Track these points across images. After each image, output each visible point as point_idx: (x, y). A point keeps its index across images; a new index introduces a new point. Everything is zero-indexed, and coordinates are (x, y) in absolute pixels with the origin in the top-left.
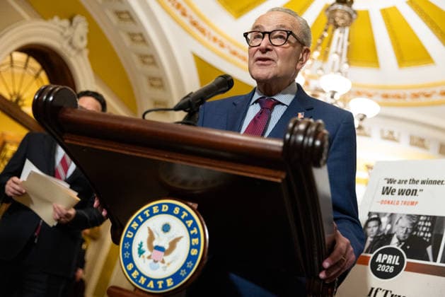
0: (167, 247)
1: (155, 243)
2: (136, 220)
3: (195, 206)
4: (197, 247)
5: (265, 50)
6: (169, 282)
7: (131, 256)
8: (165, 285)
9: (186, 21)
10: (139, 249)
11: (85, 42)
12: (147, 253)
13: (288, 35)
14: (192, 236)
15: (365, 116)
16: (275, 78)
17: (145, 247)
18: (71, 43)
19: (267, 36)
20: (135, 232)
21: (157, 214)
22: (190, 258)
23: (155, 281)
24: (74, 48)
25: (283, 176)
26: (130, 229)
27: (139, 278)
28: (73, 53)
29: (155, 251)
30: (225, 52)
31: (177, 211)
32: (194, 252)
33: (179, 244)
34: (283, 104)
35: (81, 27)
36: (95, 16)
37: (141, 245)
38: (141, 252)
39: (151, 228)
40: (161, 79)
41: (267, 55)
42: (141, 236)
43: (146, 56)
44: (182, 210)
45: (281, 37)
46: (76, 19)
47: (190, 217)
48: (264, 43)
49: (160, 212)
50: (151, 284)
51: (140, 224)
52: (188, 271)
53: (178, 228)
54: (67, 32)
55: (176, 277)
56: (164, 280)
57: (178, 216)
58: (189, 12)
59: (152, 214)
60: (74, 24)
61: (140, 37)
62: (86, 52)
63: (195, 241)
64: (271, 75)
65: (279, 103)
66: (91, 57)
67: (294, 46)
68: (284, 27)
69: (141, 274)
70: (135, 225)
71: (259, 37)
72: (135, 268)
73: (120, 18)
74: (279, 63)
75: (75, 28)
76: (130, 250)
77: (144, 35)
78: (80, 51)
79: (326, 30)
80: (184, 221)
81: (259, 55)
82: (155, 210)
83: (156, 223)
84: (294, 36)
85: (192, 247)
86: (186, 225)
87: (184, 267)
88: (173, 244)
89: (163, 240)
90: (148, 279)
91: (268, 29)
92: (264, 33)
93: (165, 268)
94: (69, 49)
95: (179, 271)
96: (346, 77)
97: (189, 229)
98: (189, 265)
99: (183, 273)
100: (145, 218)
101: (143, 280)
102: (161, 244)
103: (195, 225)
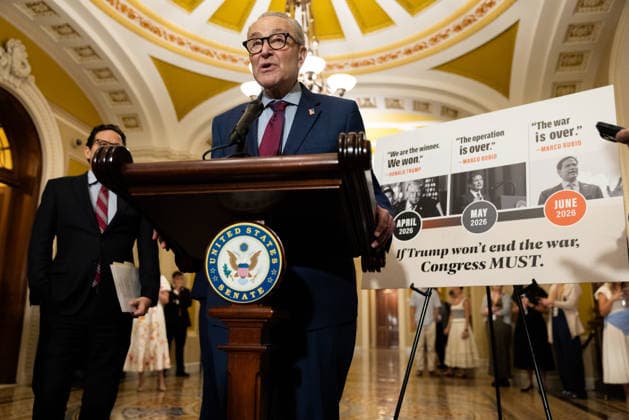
0: (249, 263)
1: (238, 263)
2: (215, 247)
3: (263, 222)
4: (276, 256)
5: (268, 56)
6: (260, 291)
7: (219, 278)
8: (257, 294)
9: (135, 23)
10: (225, 271)
11: (28, 69)
12: (234, 272)
13: (286, 37)
14: (269, 249)
15: (344, 90)
16: (282, 81)
17: (230, 268)
18: (12, 72)
19: (266, 41)
20: (216, 258)
21: (231, 238)
22: (273, 266)
23: (248, 293)
24: (17, 77)
25: (340, 182)
26: (211, 256)
27: (232, 294)
28: (18, 83)
29: (240, 269)
30: (185, 49)
31: (249, 230)
32: (275, 261)
33: (260, 258)
34: (293, 105)
35: (19, 53)
36: (31, 36)
37: (225, 267)
38: (227, 273)
39: (231, 251)
40: (123, 92)
41: (268, 61)
42: (223, 260)
43: (100, 70)
44: (253, 229)
45: (279, 40)
46: (10, 44)
47: (263, 233)
48: (265, 48)
49: (234, 236)
50: (245, 296)
51: (219, 250)
52: (274, 277)
53: (255, 245)
54: (4, 61)
55: (265, 285)
56: (255, 290)
57: (252, 235)
58: (138, 13)
59: (227, 239)
60: (9, 50)
61: (89, 51)
62: (32, 79)
63: (273, 252)
64: (277, 80)
65: (289, 104)
66: (38, 83)
67: (292, 46)
68: (279, 30)
69: (233, 291)
70: (215, 252)
71: (258, 43)
72: (226, 287)
73: (59, 33)
74: (282, 66)
75: (11, 54)
76: (217, 274)
77: (93, 46)
78: (25, 79)
79: (288, 11)
80: (258, 238)
81: (263, 61)
82: (229, 234)
83: (234, 245)
84: (291, 37)
85: (271, 257)
86: (261, 241)
87: (269, 275)
88: (254, 259)
89: (244, 258)
90: (241, 293)
91: (265, 34)
92: (263, 39)
93: (253, 281)
94: (12, 79)
95: (266, 279)
96: (317, 55)
97: (265, 244)
98: (274, 272)
99: (270, 280)
100: (223, 244)
101: (236, 295)
102: (243, 262)
103: (268, 238)
